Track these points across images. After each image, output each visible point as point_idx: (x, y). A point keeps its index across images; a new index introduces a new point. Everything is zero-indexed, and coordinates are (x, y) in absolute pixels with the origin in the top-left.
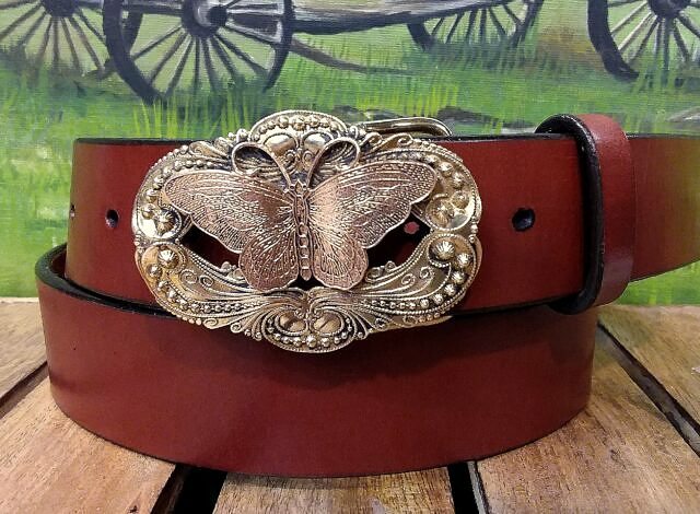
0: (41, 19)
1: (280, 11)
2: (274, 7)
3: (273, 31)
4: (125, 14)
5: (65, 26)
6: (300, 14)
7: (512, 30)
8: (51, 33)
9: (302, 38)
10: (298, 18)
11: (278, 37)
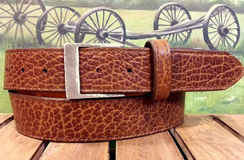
0: (57, 35)
1: (123, 34)
2: (121, 33)
3: (121, 39)
4: (81, 34)
5: (64, 37)
6: (128, 35)
7: (184, 39)
8: (60, 38)
9: (128, 40)
10: (127, 35)
11: (122, 40)
